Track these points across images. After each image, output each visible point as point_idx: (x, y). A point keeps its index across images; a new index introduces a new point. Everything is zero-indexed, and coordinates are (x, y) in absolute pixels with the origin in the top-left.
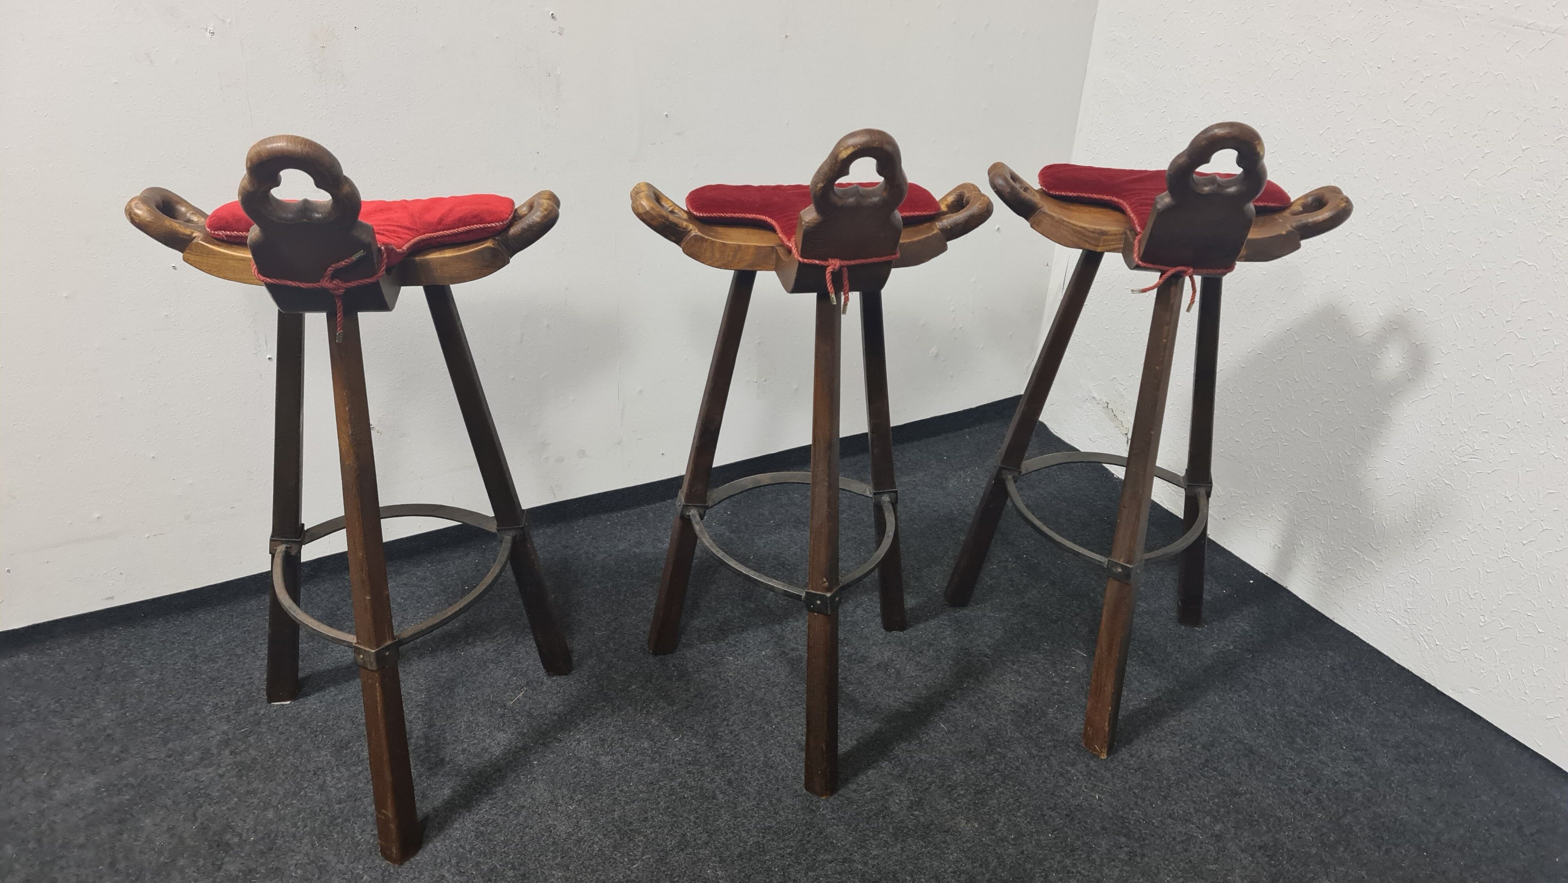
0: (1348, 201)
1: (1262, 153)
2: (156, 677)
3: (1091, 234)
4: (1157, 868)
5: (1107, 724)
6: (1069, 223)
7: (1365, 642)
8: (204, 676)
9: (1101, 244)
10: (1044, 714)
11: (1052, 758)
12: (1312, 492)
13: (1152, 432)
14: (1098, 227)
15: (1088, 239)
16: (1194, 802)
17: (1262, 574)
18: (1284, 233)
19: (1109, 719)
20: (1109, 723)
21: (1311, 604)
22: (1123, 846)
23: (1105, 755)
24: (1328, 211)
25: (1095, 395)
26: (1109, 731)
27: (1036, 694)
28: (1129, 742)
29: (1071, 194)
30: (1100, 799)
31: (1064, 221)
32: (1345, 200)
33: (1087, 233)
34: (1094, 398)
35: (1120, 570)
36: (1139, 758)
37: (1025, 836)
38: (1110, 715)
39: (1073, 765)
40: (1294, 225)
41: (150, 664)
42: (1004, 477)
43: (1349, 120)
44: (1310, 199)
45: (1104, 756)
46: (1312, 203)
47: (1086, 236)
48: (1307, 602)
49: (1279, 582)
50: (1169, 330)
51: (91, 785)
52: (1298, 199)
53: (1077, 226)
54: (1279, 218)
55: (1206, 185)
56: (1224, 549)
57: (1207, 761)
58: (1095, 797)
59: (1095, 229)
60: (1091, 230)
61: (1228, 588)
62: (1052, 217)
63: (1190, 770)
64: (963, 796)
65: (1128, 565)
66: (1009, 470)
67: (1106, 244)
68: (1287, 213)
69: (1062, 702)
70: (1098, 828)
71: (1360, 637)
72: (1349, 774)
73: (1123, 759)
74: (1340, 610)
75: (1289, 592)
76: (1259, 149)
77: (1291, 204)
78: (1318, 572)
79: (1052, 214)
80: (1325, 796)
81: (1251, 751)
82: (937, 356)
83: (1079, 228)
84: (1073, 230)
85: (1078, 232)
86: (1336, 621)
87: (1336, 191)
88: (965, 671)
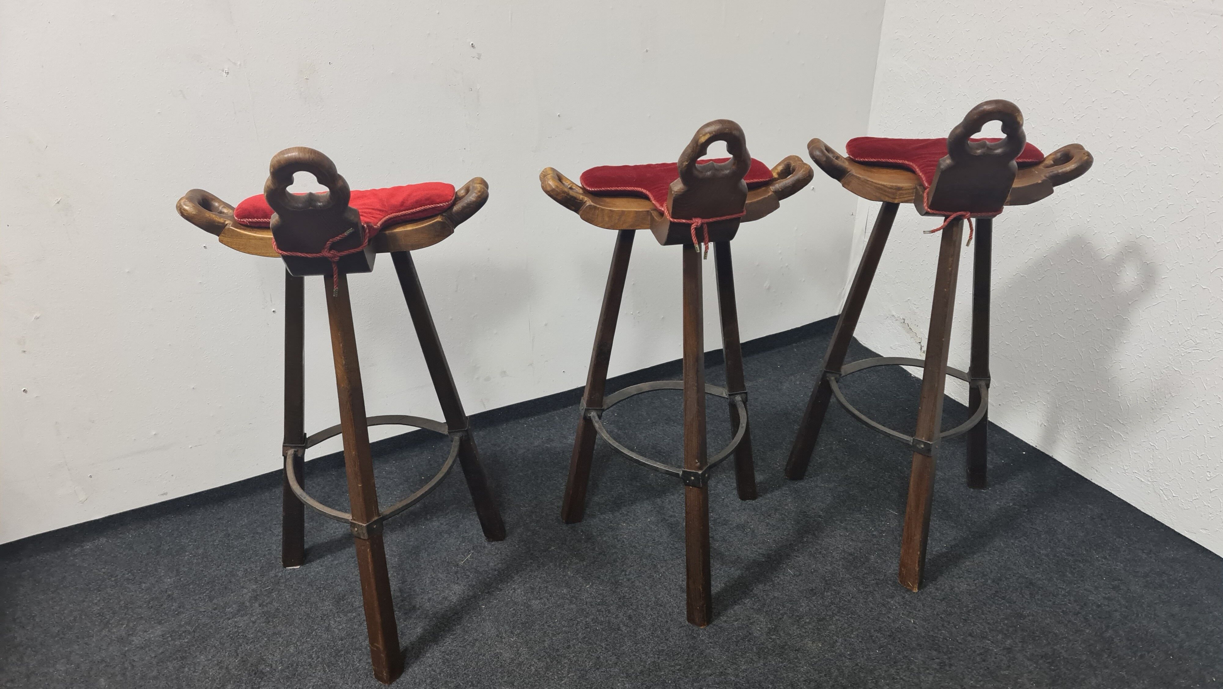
0: (1089, 155)
1: (1021, 122)
2: (201, 551)
3: (890, 190)
4: (962, 674)
5: (917, 565)
6: (872, 182)
7: (1117, 497)
8: (236, 550)
9: (897, 197)
10: (868, 559)
11: (875, 592)
12: (1070, 381)
13: (943, 340)
14: (894, 184)
15: (887, 194)
16: (989, 623)
17: (1032, 446)
18: (1040, 182)
19: (919, 562)
20: (918, 565)
21: (1073, 469)
22: (935, 658)
23: (917, 589)
24: (1075, 163)
25: (894, 314)
26: (919, 570)
27: (860, 545)
28: (935, 579)
29: (872, 160)
30: (914, 623)
31: (868, 180)
32: (1086, 154)
33: (887, 190)
34: (893, 316)
35: (923, 446)
36: (943, 590)
37: (858, 652)
38: (919, 558)
39: (892, 597)
40: (1047, 175)
41: (196, 542)
42: (828, 379)
43: (1086, 92)
44: (1059, 155)
45: (916, 590)
46: (1060, 158)
47: (885, 191)
48: (1070, 468)
49: (1047, 453)
50: (953, 261)
51: (159, 632)
52: (1050, 155)
53: (879, 184)
54: (1035, 170)
55: (978, 149)
56: (1000, 428)
57: (997, 592)
58: (910, 621)
59: (892, 186)
60: (889, 186)
61: (1006, 459)
62: (859, 178)
63: (983, 599)
64: (809, 623)
65: (929, 442)
66: (832, 373)
67: (901, 197)
68: (1041, 166)
69: (881, 550)
70: (914, 645)
71: (1113, 493)
72: (1109, 599)
73: (930, 592)
74: (1096, 472)
75: (1055, 460)
76: (1019, 119)
77: (1044, 159)
78: (1077, 443)
79: (858, 175)
80: (1091, 616)
81: (1031, 583)
82: (769, 289)
83: (880, 186)
84: (876, 187)
85: (879, 189)
86: (1093, 481)
87: (1079, 147)
88: (804, 529)
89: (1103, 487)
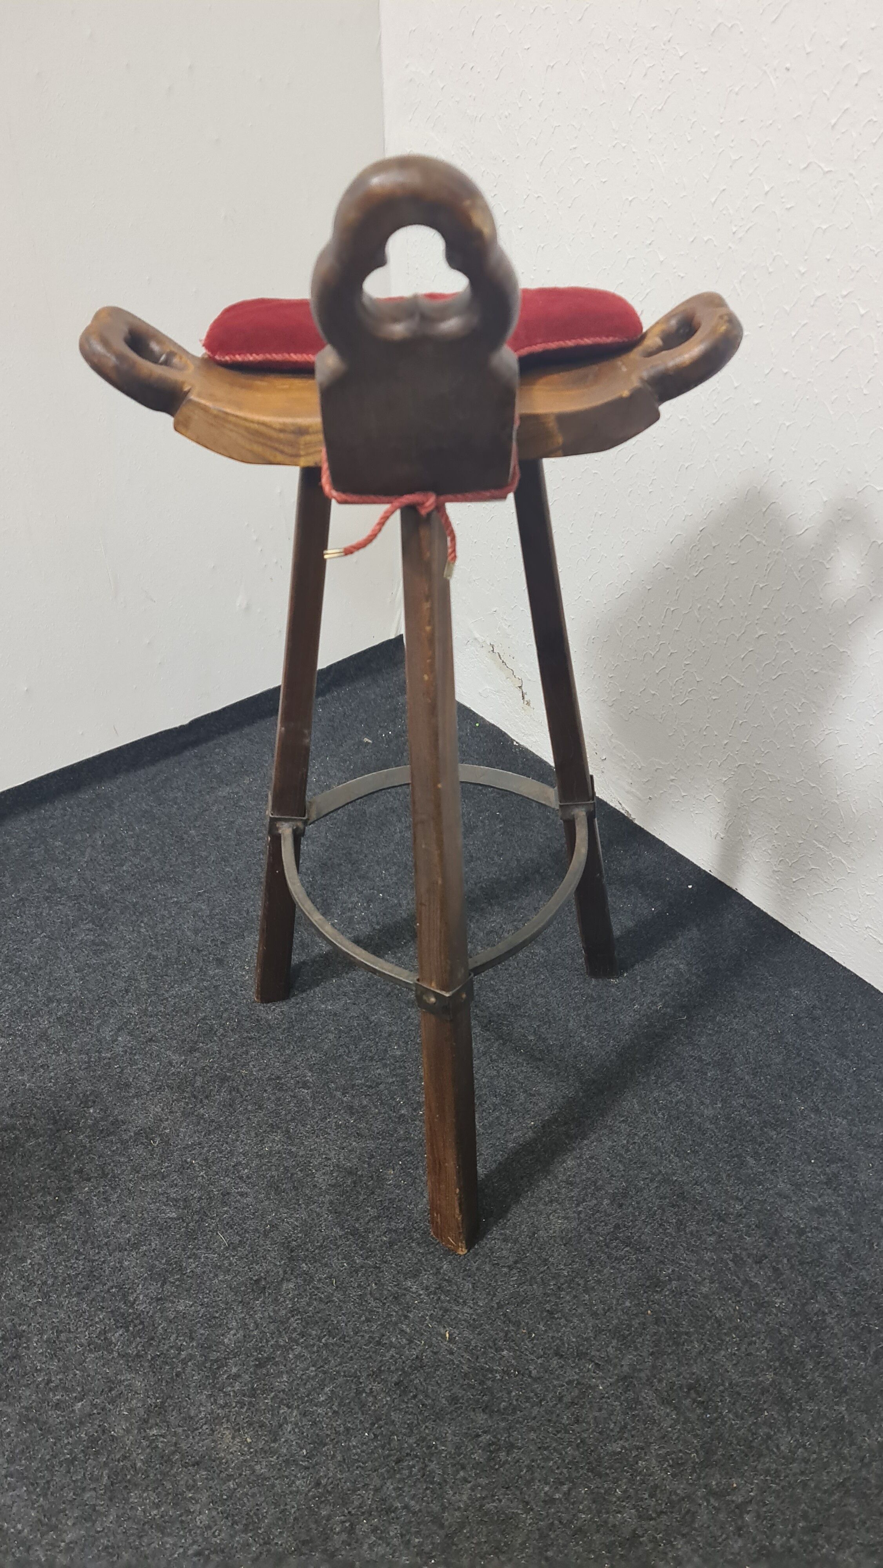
0: (733, 322)
3: (282, 436)
4: (530, 1468)
5: (457, 1211)
6: (237, 416)
7: (841, 965)
9: (302, 453)
10: (381, 1180)
11: (384, 1267)
12: (756, 764)
14: (289, 420)
15: (277, 445)
16: (595, 1315)
17: (705, 871)
18: (626, 393)
19: (460, 1205)
20: (461, 1210)
21: (769, 913)
22: (480, 1432)
23: (464, 1250)
24: (701, 341)
25: (477, 636)
26: (463, 1220)
27: (372, 1145)
28: (503, 1212)
29: (251, 358)
30: (451, 1339)
31: (227, 413)
32: (726, 318)
33: (274, 434)
35: (433, 1000)
36: (516, 1241)
37: (325, 1445)
38: (460, 1199)
39: (415, 1275)
40: (645, 375)
42: (280, 831)
44: (673, 322)
45: (462, 1251)
46: (678, 330)
47: (270, 438)
48: (764, 910)
49: (728, 884)
52: (657, 323)
53: (252, 422)
54: (622, 365)
55: (396, 320)
57: (617, 1227)
58: (444, 1336)
59: (284, 424)
60: (278, 426)
61: (659, 903)
62: (205, 409)
63: (590, 1250)
64: (237, 1377)
65: (443, 993)
66: (286, 820)
67: (312, 450)
68: (635, 355)
69: (410, 1153)
70: (444, 1401)
71: (834, 957)
72: (819, 1211)
73: (491, 1250)
74: (805, 921)
75: (741, 897)
76: (478, 219)
77: (644, 337)
78: (774, 871)
79: (203, 402)
80: (785, 1261)
81: (682, 1196)
83: (256, 426)
84: (247, 429)
85: (257, 433)
86: (802, 936)
87: (713, 301)
88: (270, 1121)
89: (818, 947)
